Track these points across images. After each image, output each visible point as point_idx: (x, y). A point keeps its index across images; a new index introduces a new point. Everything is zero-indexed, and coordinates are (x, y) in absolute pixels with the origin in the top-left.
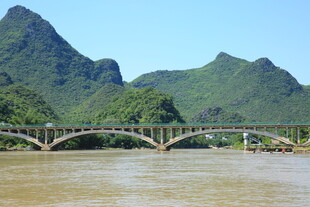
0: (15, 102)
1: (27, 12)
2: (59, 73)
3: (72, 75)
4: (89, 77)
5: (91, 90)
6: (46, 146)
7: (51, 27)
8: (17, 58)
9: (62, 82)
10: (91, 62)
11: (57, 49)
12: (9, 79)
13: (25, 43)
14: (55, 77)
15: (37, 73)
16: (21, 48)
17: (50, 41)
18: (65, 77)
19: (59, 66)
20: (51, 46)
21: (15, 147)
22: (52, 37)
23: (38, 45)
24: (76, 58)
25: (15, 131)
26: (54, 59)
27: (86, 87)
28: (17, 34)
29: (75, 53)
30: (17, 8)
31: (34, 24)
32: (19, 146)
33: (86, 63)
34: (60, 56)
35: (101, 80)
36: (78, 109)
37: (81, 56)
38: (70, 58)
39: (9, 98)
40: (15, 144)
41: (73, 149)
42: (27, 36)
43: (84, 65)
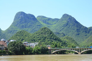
0: (67, 41)
1: (68, 15)
2: (77, 32)
3: (81, 32)
4: (86, 32)
5: (87, 36)
6: (79, 53)
7: (74, 19)
8: (65, 28)
9: (78, 34)
10: (87, 28)
11: (76, 25)
12: (64, 34)
13: (67, 24)
14: (76, 33)
15: (71, 32)
16: (66, 25)
17: (74, 23)
18: (79, 33)
19: (77, 30)
20: (75, 24)
21: (70, 53)
22: (75, 22)
23: (71, 24)
24: (82, 27)
25: (71, 49)
26: (76, 28)
27: (86, 36)
28: (65, 22)
29: (82, 26)
30: (65, 15)
31: (70, 18)
32: (71, 53)
33: (85, 28)
34: (78, 27)
35: (90, 33)
36: (84, 42)
37: (84, 26)
38: (80, 27)
39: (65, 40)
40: (70, 52)
41: (85, 54)
42: (68, 22)
43: (85, 29)
